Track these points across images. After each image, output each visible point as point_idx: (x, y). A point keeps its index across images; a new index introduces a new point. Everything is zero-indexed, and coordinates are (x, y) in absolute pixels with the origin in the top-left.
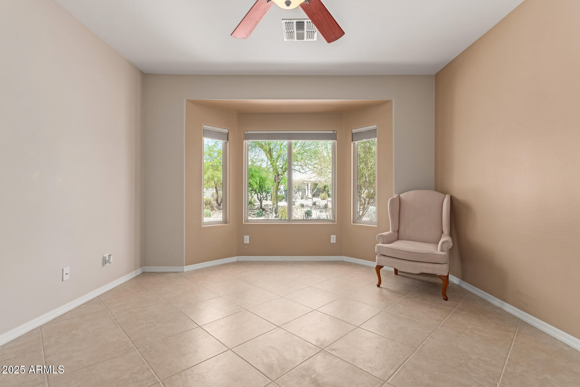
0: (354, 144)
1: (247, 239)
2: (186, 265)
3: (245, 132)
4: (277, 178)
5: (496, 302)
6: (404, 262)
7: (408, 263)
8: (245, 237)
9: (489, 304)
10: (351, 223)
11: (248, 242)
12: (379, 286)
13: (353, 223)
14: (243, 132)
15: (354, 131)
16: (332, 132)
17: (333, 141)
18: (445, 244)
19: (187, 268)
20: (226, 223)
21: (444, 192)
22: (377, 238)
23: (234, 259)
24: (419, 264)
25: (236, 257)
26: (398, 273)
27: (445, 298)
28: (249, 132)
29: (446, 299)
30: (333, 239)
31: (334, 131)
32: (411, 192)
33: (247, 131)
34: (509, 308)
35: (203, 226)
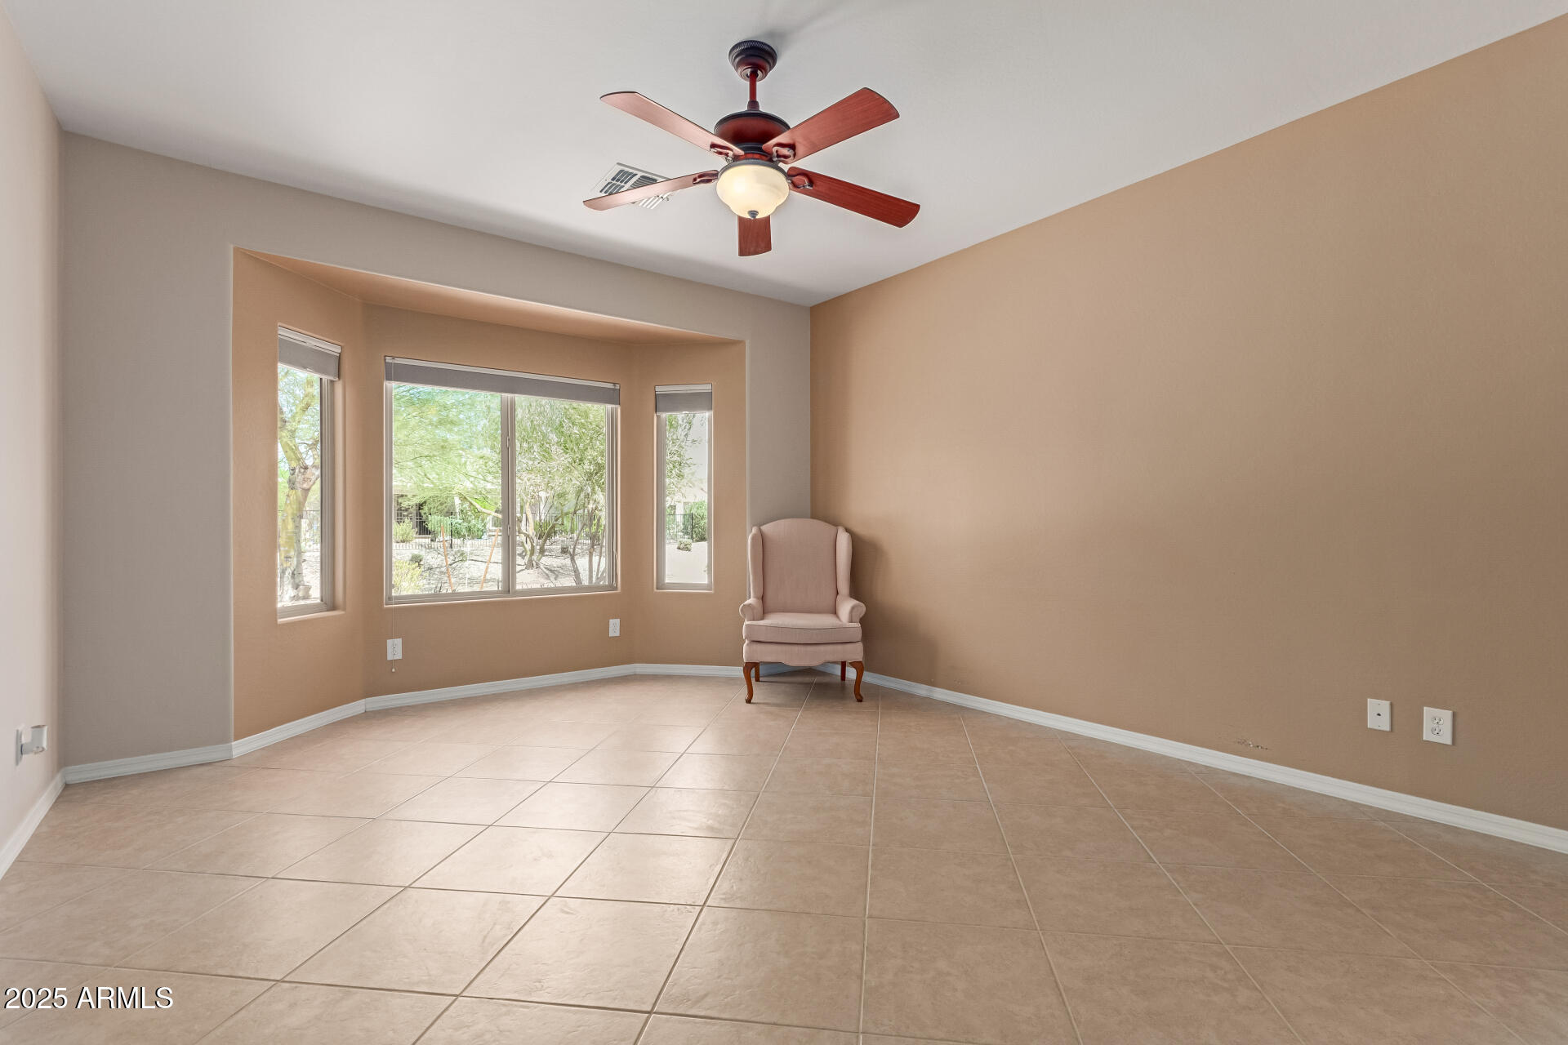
0: (658, 417)
1: (395, 649)
2: (235, 740)
3: (389, 360)
4: (300, 478)
5: (922, 690)
6: (796, 648)
7: (802, 648)
8: (389, 642)
9: (912, 696)
10: (653, 589)
11: (399, 656)
12: (749, 701)
13: (657, 589)
14: (383, 358)
15: (660, 390)
16: (610, 386)
17: (609, 406)
18: (855, 610)
19: (240, 748)
20: (333, 608)
21: (835, 523)
22: (742, 610)
23: (358, 707)
24: (822, 648)
25: (364, 700)
26: (761, 679)
27: (859, 697)
28: (398, 361)
29: (860, 700)
30: (614, 627)
31: (615, 384)
32: (782, 522)
33: (393, 358)
34: (940, 694)
35: (280, 621)
